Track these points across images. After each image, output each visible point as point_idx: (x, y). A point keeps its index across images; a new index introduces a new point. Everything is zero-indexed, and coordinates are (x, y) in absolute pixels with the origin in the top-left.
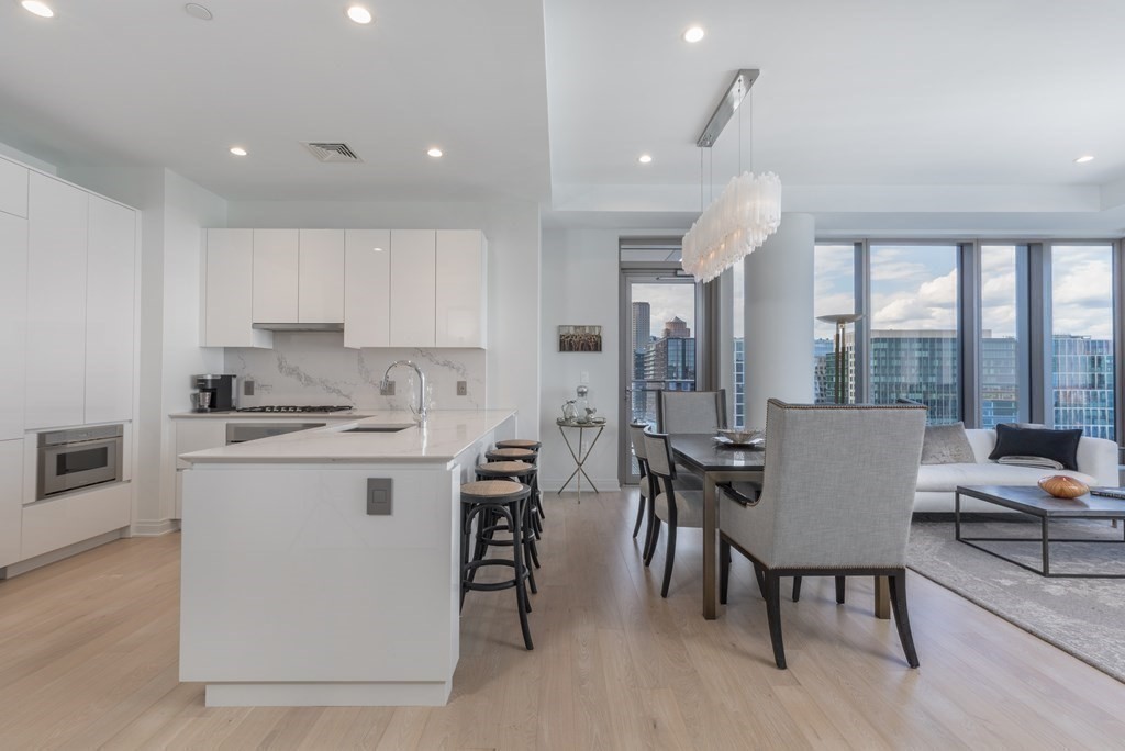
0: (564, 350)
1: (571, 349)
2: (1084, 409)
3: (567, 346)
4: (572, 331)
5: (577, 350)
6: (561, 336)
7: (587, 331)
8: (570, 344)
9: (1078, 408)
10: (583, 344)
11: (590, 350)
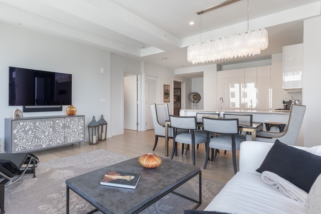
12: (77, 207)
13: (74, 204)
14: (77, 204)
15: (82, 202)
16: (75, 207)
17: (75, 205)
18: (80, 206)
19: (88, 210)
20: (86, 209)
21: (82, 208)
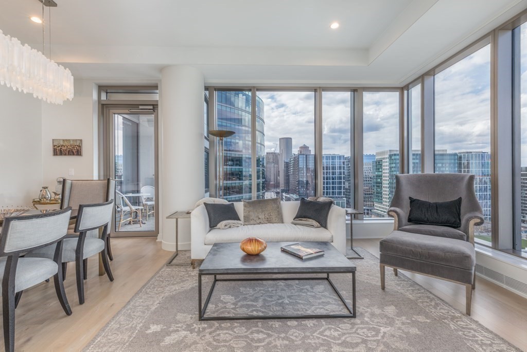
0: (57, 155)
1: (61, 154)
2: (478, 186)
3: (58, 152)
4: (62, 143)
5: (65, 155)
6: (54, 146)
7: (72, 143)
8: (61, 151)
9: (485, 185)
10: (69, 151)
11: (74, 154)
12: (336, 334)
13: (340, 342)
14: (334, 338)
15: (325, 338)
16: (339, 335)
17: (339, 339)
18: (332, 331)
19: (324, 323)
20: (326, 325)
21: (330, 329)
